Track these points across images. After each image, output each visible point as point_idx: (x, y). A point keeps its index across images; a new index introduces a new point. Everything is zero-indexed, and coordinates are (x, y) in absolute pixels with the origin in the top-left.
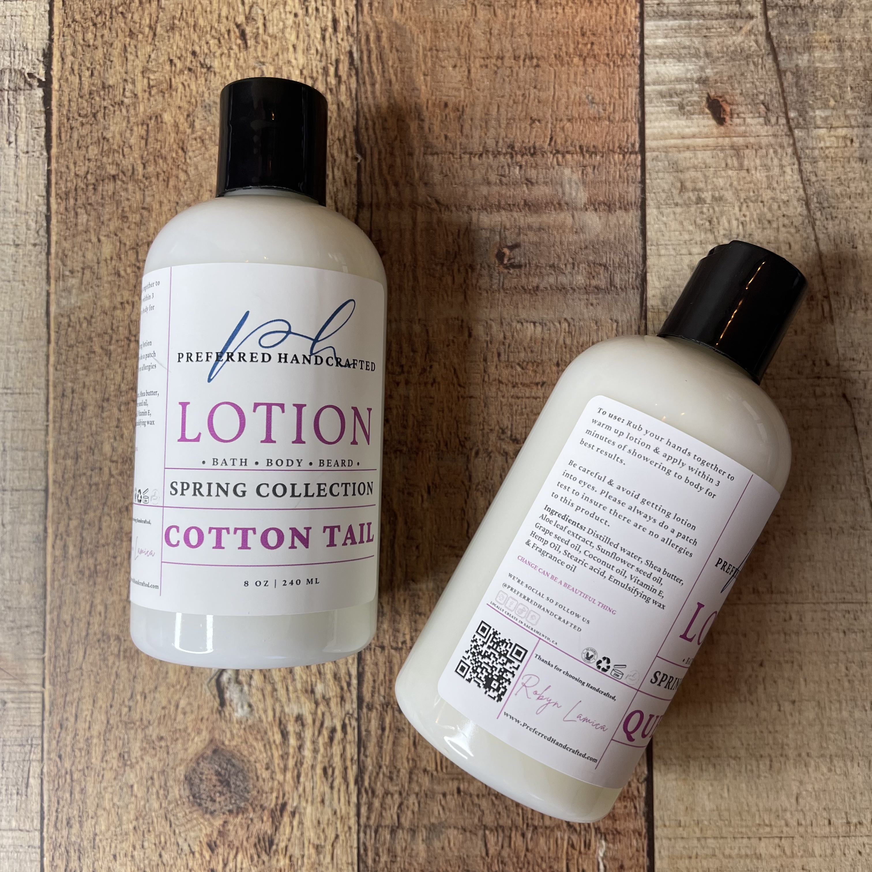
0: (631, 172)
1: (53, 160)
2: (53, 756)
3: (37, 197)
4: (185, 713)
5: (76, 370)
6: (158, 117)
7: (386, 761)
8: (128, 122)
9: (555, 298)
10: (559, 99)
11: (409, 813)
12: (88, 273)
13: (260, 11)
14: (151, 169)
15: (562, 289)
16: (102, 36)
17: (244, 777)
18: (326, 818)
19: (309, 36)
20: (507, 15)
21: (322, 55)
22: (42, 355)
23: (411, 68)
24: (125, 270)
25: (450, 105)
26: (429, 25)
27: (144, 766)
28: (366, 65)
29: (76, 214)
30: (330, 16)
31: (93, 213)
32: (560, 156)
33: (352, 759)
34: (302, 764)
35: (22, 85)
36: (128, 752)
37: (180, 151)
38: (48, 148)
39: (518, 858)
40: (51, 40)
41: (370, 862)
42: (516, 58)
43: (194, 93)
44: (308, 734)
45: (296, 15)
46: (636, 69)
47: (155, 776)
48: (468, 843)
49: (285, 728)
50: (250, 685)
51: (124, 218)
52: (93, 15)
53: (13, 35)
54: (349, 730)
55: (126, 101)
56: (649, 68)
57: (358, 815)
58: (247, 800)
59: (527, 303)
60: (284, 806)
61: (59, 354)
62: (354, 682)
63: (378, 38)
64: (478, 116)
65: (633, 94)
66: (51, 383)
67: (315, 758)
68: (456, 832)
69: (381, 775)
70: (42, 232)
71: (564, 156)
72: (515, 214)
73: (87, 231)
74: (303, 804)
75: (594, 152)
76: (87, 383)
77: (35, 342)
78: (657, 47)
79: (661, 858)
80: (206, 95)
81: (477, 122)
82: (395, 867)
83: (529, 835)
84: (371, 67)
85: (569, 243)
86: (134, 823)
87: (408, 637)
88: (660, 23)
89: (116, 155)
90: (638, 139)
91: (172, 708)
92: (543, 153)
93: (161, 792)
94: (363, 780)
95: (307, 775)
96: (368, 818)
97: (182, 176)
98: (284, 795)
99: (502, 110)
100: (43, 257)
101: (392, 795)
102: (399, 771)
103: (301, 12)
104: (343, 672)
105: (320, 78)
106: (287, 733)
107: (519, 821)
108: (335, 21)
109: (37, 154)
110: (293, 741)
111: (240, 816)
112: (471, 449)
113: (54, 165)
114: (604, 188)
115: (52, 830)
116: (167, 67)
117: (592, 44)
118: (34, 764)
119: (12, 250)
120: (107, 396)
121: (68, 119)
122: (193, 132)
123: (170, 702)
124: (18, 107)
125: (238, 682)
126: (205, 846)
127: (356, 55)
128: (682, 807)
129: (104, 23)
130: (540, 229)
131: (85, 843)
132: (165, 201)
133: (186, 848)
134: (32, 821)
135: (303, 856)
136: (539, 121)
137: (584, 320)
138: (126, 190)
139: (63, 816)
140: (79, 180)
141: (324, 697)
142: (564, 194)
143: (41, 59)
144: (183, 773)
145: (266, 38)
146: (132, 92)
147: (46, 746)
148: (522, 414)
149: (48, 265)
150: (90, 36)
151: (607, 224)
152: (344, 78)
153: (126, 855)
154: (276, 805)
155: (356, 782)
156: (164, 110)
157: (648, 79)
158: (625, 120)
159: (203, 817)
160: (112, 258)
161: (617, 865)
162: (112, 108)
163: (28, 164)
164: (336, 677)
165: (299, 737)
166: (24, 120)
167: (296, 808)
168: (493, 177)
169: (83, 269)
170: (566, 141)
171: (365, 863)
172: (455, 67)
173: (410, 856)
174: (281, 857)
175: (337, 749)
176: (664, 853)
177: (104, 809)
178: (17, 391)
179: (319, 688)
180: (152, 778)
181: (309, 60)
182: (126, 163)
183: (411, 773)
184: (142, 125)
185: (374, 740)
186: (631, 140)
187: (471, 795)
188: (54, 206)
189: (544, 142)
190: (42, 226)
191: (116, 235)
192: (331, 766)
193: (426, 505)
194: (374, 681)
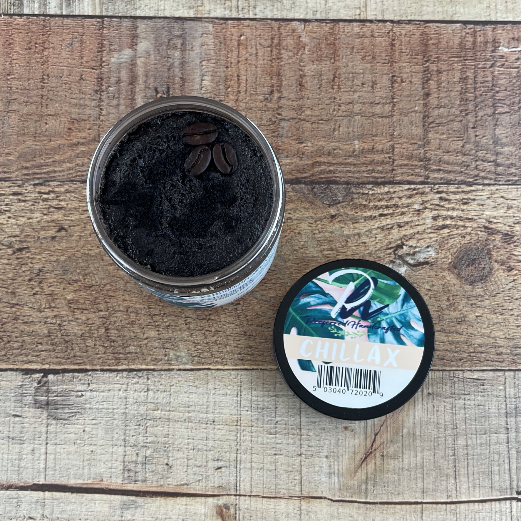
0: (115, 24)
1: (95, 367)
2: (460, 364)
3: (118, 378)
4: (433, 285)
5: (227, 352)
6: (69, 302)
7: (458, 168)
8: (72, 321)
9: (188, 68)
10: (69, 63)
11: (487, 156)
12: (167, 345)
13: (6, 240)
14: (102, 307)
15: (183, 64)
16: (16, 337)
17: (470, 250)
18: (491, 203)
19: (23, 210)
20: (16, 92)
21: (35, 202)
22: (218, 373)
23: (46, 149)
24: (166, 322)
25: (70, 126)
26: (20, 138)
27: (465, 309)
28: (43, 176)
29: (129, 353)
30: (11, 197)
31: (129, 343)
32: (103, 64)
33: (458, 188)
34: (461, 217)
35: (45, 388)
36: (457, 319)
37: (92, 289)
38: (87, 371)
39: (510, 95)
40: (16, 370)
41: (516, 178)
42: (43, 87)
43: (55, 280)
44: (444, 213)
45: (9, 217)
46: (53, 19)
47: (470, 302)
48: (503, 123)
49: (440, 226)
50: (416, 247)
51: (133, 323)
52: (3, 343)
53: (13, 395)
54: (440, 190)
55: (58, 322)
56: (52, 12)
57: (489, 185)
58: (483, 248)
59: (190, 84)
60: (485, 227)
61: (217, 363)
62: (413, 186)
63: (27, 168)
64: (77, 110)
65: (66, 21)
66: (234, 368)
67: (458, 209)
68: (497, 130)
69: (466, 171)
70: (140, 374)
71: (104, 62)
72: (137, 90)
73: (140, 346)
74: (484, 216)
75: (101, 45)
76: (235, 345)
77: (209, 378)
78: (40, 7)
79: (507, 17)
80: (57, 272)
81: (81, 111)
82: (518, 164)
83: (498, 89)
84: (44, 173)
85: (156, 60)
86: (498, 315)
87: (387, 156)
88: (25, 5)
89: (93, 328)
90: (95, 20)
91: (430, 293)
92: (101, 73)
93: (480, 299)
94: (470, 182)
95: (467, 214)
96: (491, 179)
97: (108, 287)
98: (479, 227)
99: (74, 96)
100: (156, 373)
101: (477, 165)
102: (464, 162)
103: (8, 215)
104: (406, 193)
105: (49, 203)
106: (443, 225)
107: (489, 94)
108: (15, 194)
109: (90, 377)
110: (448, 222)
111: (492, 253)
112: (277, 118)
113: (98, 367)
114: (124, 39)
115: (504, 364)
116: (38, 296)
117: (36, 44)
118: (465, 376)
119: (151, 393)
120: (243, 333)
121: (69, 358)
122: (80, 281)
123: (427, 294)
124: (59, 390)
125: (414, 254)
126: (510, 273)
127: (36, 182)
128: (479, 5)
129: (8, 336)
130: (147, 76)
131: (511, 344)
132: (123, 297)
133: (511, 285)
134: (499, 376)
135: (514, 217)
136: (82, 75)
137: (201, 52)
138: (115, 322)
139: (495, 358)
140: (107, 351)
141: (422, 204)
142: (126, 62)
143: (29, 376)
144: (468, 286)
145: (22, 236)
146: (53, 318)
147: (454, 368)
148: (256, 88)
149: (161, 370)
150: (16, 345)
151: (145, 38)
152: (50, 189)
153: (517, 320)
154: (485, 232)
155: (471, 186)
156: (65, 299)
157: (59, 13)
158: (83, 26)
159: (494, 274)
160: (158, 331)
161: (512, 41)
162: (63, 331)
163: (96, 384)
164: (410, 197)
165: (445, 218)
166: (68, 387)
167: (486, 220)
168: (115, 102)
169: (164, 348)
170: (95, 60)
171: (516, 181)
172: (46, 123)
173: (512, 155)
174: (515, 229)
175: (452, 197)
176: (504, 16)
177: (491, 333)
178: (239, 388)
179: (417, 207)
180: (472, 304)
181: (38, 210)
182: (98, 322)
183: (465, 155)
184: (74, 312)
185: (446, 175)
186: (95, 23)
187: (476, 121)
188: (124, 367)
189: (94, 73)
190: (136, 374)
191: (143, 328)
192: (462, 200)
193: (309, 144)
194: (412, 175)
